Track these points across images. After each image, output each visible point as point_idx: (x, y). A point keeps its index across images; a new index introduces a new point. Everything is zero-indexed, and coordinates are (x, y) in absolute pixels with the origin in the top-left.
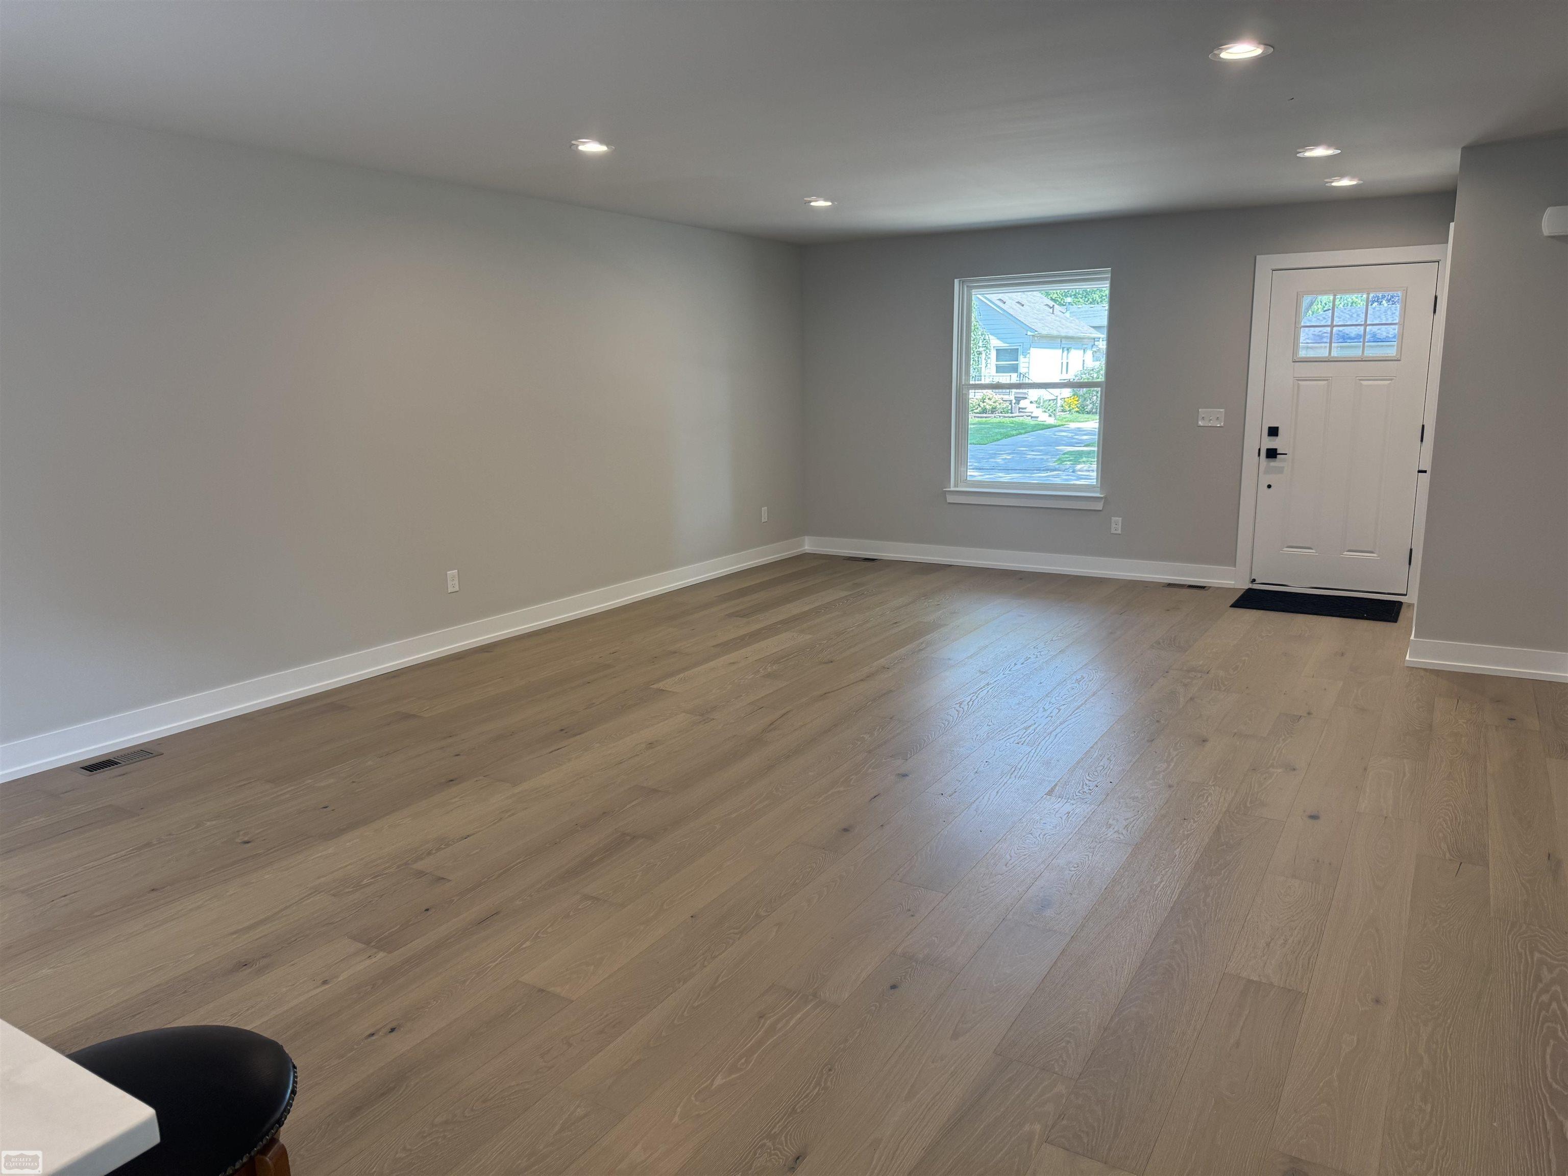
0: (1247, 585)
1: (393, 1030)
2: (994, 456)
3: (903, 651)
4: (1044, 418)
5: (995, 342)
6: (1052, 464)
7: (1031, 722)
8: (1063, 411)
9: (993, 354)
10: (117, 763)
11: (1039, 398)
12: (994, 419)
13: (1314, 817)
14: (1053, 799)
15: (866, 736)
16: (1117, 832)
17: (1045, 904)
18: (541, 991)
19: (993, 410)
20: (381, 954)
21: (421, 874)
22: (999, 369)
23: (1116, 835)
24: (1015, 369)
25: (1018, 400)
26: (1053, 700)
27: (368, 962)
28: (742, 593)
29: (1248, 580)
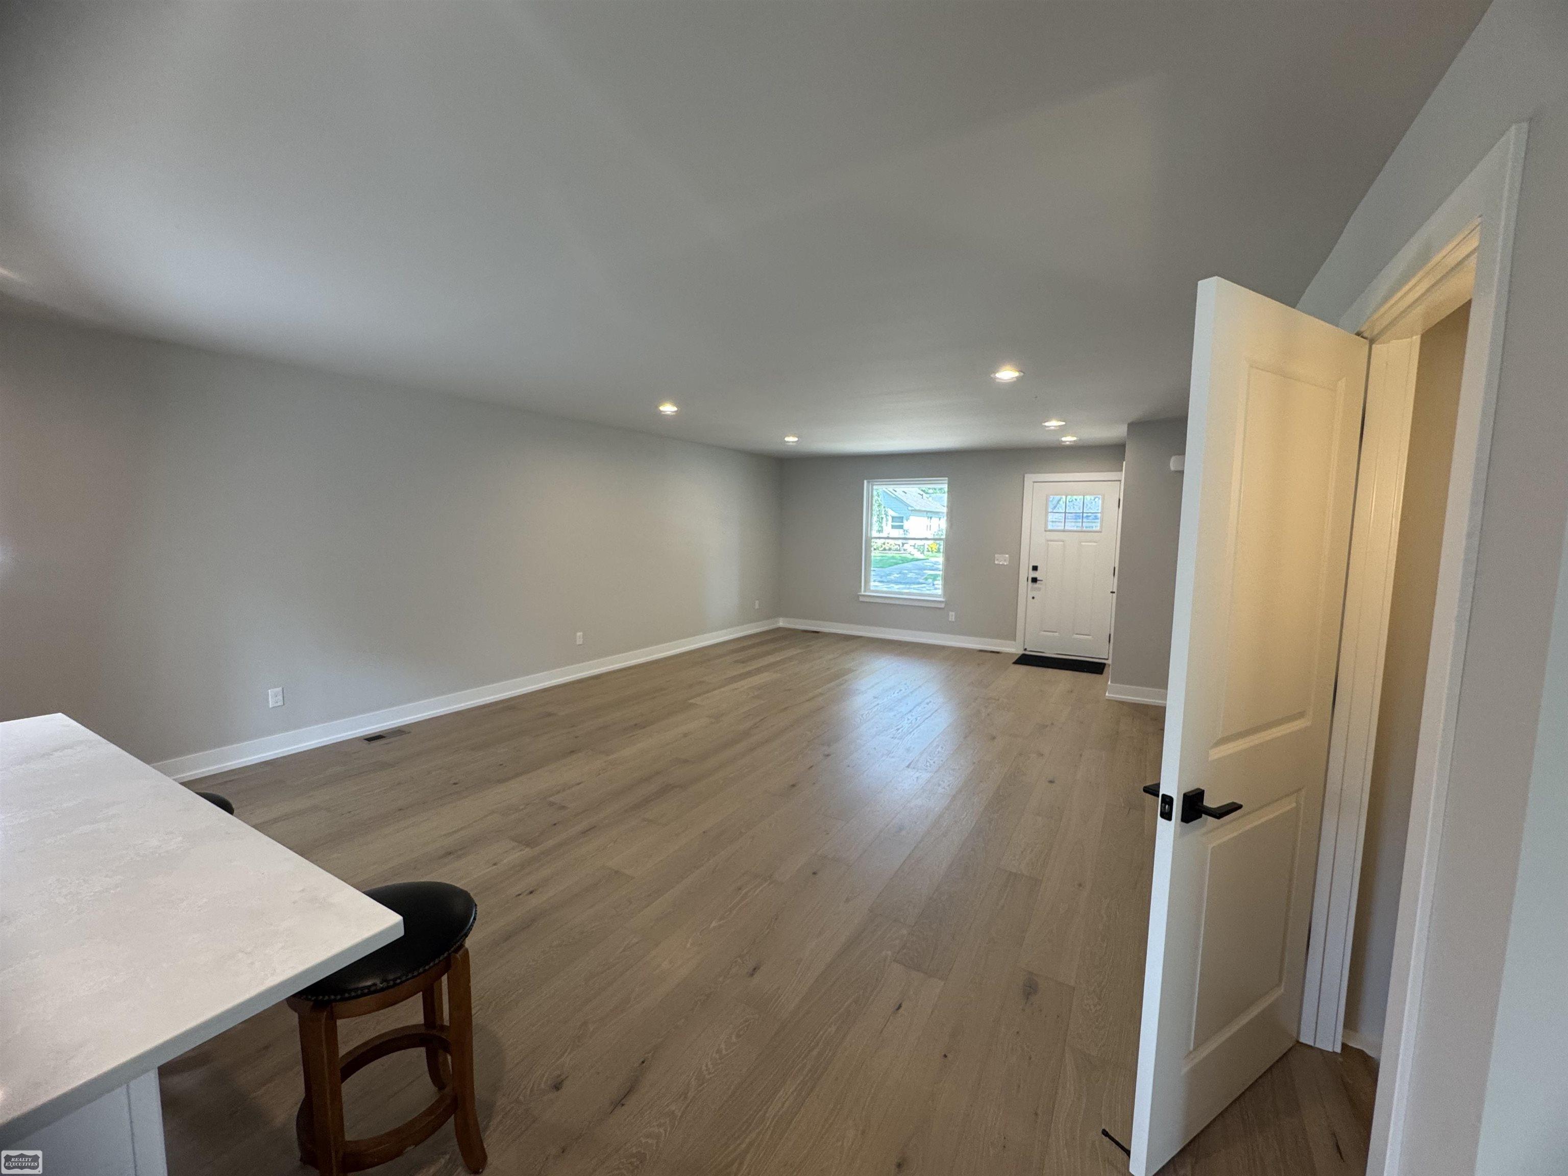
0: (1021, 652)
1: (531, 893)
2: (890, 574)
3: (832, 684)
4: (918, 555)
5: (891, 513)
6: (921, 581)
7: (900, 726)
8: (928, 551)
9: (890, 519)
10: (384, 737)
11: (915, 544)
12: (890, 554)
13: (1051, 782)
14: (909, 770)
15: (808, 733)
16: (944, 788)
17: (901, 829)
18: (616, 872)
19: (890, 549)
20: (527, 849)
21: (551, 804)
22: (893, 527)
23: (943, 790)
24: (901, 527)
25: (903, 544)
26: (913, 714)
27: (519, 854)
28: (743, 649)
29: (1022, 649)
